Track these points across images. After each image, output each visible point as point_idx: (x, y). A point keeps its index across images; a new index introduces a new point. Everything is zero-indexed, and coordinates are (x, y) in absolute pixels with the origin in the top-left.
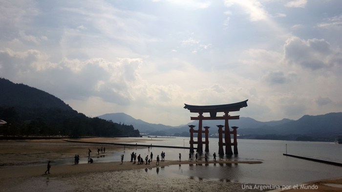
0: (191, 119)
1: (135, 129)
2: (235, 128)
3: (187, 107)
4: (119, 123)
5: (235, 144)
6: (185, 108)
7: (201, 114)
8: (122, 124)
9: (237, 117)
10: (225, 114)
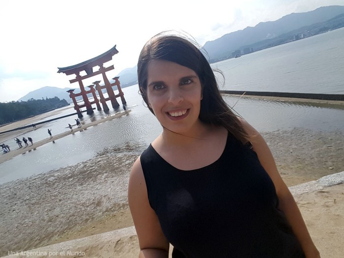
0: (71, 83)
1: (61, 99)
2: (116, 79)
3: (61, 70)
4: (42, 99)
5: (121, 95)
6: (59, 72)
7: (78, 74)
8: (45, 99)
9: (112, 68)
10: (99, 67)
